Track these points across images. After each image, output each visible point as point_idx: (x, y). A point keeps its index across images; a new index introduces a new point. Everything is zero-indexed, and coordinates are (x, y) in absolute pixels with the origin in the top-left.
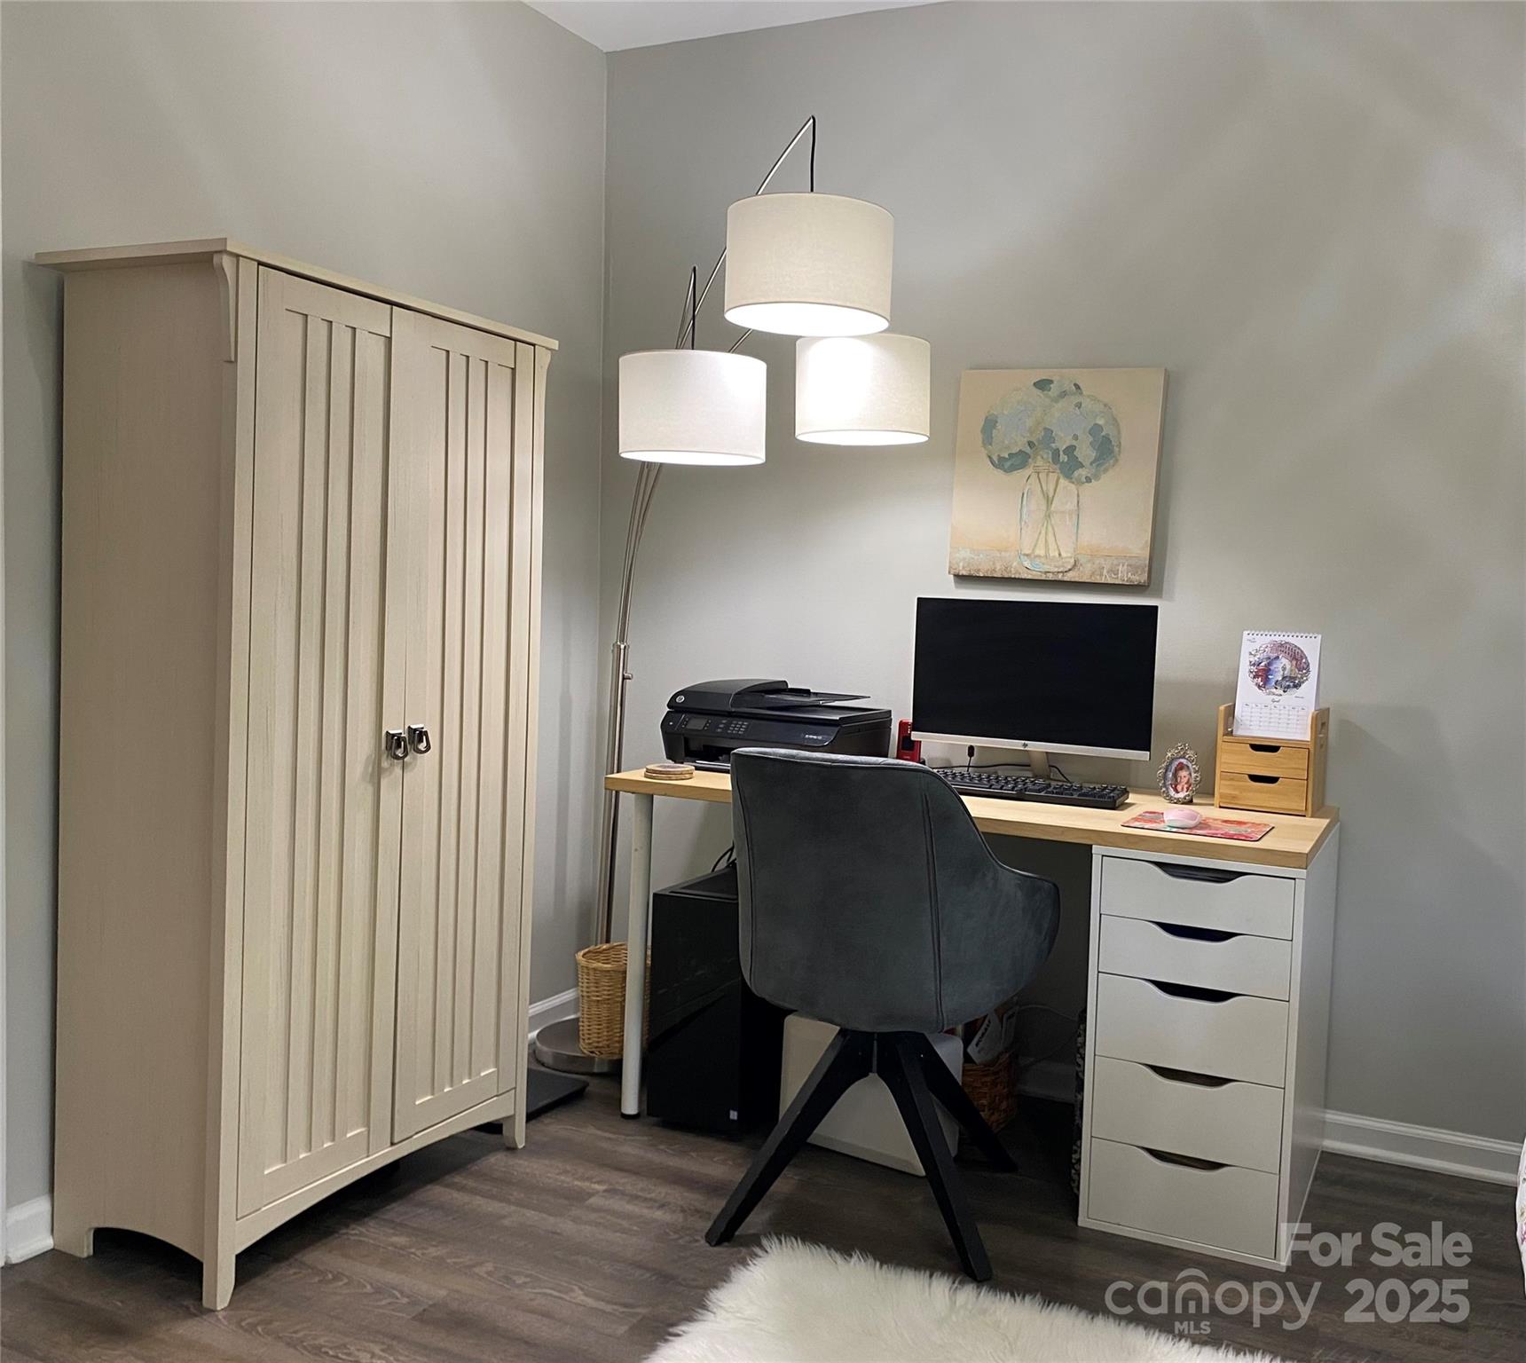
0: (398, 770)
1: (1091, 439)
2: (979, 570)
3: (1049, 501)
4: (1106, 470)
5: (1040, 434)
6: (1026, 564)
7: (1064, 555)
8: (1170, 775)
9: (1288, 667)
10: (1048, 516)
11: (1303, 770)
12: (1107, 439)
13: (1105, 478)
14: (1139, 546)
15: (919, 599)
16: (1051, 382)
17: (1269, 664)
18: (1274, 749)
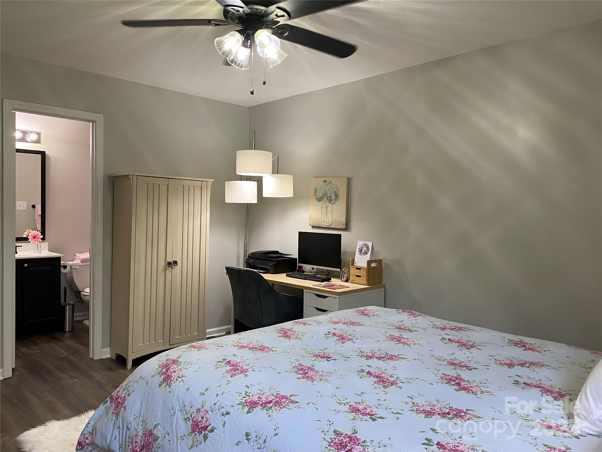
0: (171, 269)
1: (334, 194)
2: (314, 225)
3: (327, 209)
4: (337, 201)
5: (325, 193)
6: (323, 223)
7: (330, 221)
8: (343, 275)
9: (365, 249)
10: (327, 212)
11: (365, 274)
12: (337, 194)
13: (337, 203)
14: (343, 220)
15: (299, 232)
16: (326, 181)
17: (362, 249)
18: (360, 269)
